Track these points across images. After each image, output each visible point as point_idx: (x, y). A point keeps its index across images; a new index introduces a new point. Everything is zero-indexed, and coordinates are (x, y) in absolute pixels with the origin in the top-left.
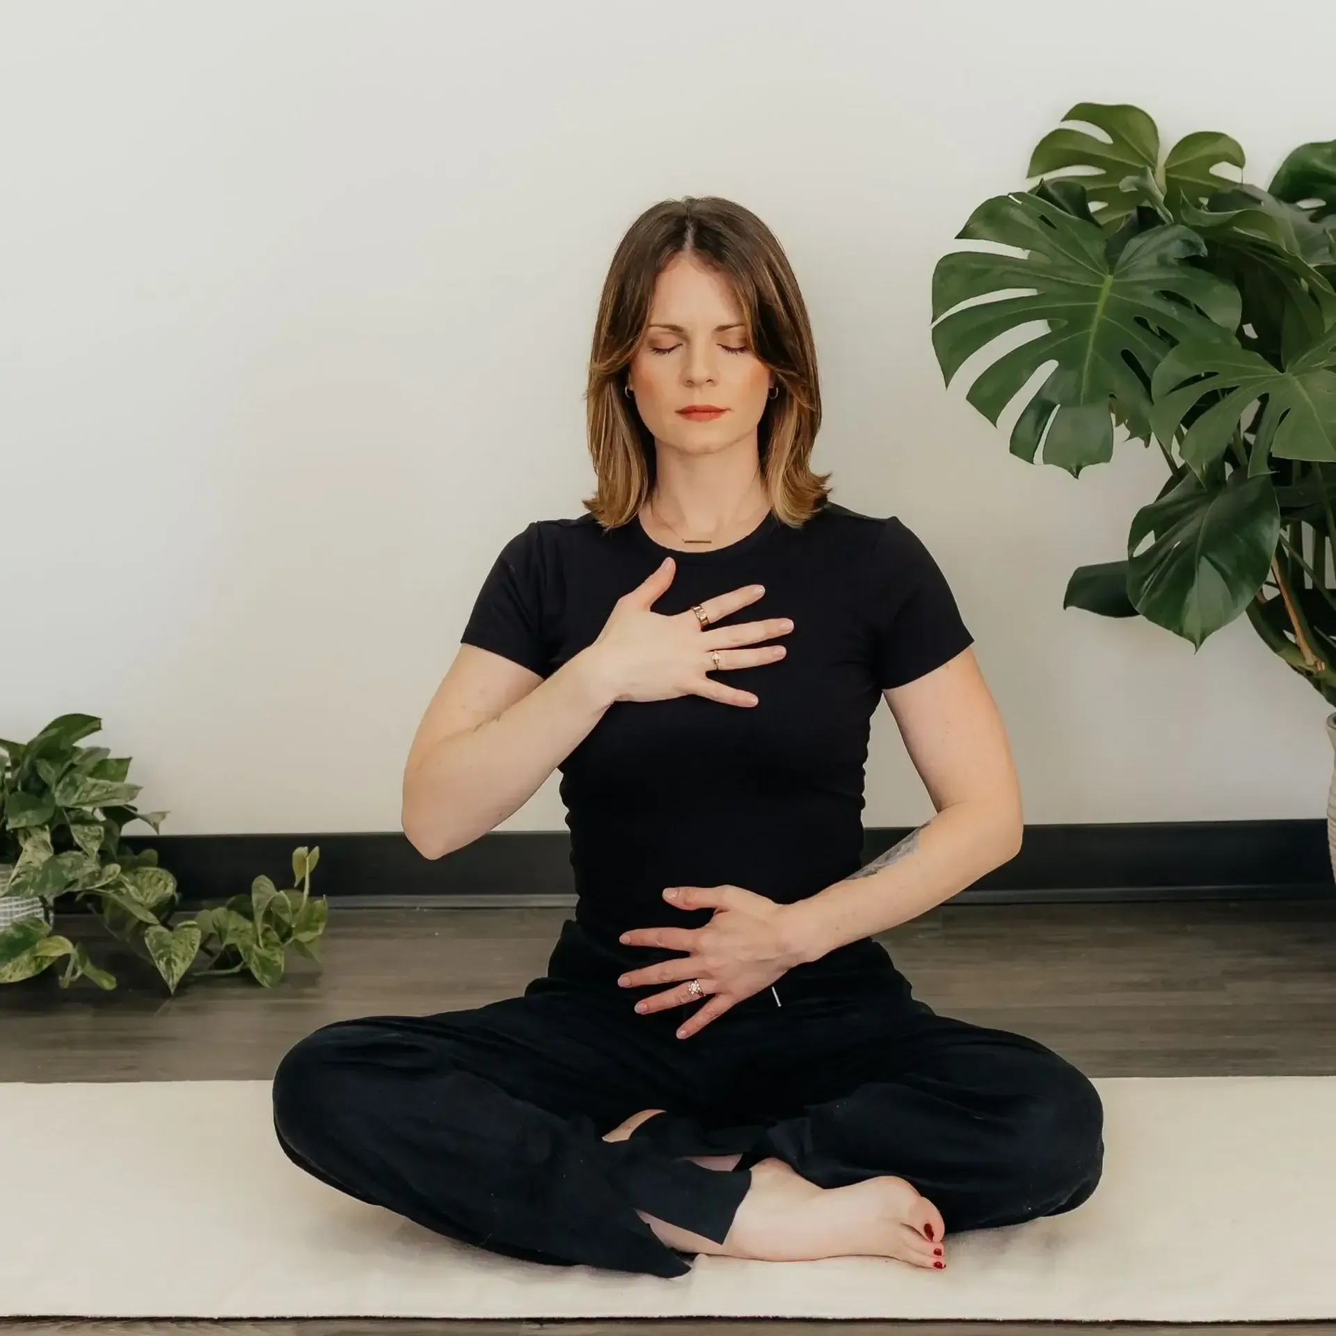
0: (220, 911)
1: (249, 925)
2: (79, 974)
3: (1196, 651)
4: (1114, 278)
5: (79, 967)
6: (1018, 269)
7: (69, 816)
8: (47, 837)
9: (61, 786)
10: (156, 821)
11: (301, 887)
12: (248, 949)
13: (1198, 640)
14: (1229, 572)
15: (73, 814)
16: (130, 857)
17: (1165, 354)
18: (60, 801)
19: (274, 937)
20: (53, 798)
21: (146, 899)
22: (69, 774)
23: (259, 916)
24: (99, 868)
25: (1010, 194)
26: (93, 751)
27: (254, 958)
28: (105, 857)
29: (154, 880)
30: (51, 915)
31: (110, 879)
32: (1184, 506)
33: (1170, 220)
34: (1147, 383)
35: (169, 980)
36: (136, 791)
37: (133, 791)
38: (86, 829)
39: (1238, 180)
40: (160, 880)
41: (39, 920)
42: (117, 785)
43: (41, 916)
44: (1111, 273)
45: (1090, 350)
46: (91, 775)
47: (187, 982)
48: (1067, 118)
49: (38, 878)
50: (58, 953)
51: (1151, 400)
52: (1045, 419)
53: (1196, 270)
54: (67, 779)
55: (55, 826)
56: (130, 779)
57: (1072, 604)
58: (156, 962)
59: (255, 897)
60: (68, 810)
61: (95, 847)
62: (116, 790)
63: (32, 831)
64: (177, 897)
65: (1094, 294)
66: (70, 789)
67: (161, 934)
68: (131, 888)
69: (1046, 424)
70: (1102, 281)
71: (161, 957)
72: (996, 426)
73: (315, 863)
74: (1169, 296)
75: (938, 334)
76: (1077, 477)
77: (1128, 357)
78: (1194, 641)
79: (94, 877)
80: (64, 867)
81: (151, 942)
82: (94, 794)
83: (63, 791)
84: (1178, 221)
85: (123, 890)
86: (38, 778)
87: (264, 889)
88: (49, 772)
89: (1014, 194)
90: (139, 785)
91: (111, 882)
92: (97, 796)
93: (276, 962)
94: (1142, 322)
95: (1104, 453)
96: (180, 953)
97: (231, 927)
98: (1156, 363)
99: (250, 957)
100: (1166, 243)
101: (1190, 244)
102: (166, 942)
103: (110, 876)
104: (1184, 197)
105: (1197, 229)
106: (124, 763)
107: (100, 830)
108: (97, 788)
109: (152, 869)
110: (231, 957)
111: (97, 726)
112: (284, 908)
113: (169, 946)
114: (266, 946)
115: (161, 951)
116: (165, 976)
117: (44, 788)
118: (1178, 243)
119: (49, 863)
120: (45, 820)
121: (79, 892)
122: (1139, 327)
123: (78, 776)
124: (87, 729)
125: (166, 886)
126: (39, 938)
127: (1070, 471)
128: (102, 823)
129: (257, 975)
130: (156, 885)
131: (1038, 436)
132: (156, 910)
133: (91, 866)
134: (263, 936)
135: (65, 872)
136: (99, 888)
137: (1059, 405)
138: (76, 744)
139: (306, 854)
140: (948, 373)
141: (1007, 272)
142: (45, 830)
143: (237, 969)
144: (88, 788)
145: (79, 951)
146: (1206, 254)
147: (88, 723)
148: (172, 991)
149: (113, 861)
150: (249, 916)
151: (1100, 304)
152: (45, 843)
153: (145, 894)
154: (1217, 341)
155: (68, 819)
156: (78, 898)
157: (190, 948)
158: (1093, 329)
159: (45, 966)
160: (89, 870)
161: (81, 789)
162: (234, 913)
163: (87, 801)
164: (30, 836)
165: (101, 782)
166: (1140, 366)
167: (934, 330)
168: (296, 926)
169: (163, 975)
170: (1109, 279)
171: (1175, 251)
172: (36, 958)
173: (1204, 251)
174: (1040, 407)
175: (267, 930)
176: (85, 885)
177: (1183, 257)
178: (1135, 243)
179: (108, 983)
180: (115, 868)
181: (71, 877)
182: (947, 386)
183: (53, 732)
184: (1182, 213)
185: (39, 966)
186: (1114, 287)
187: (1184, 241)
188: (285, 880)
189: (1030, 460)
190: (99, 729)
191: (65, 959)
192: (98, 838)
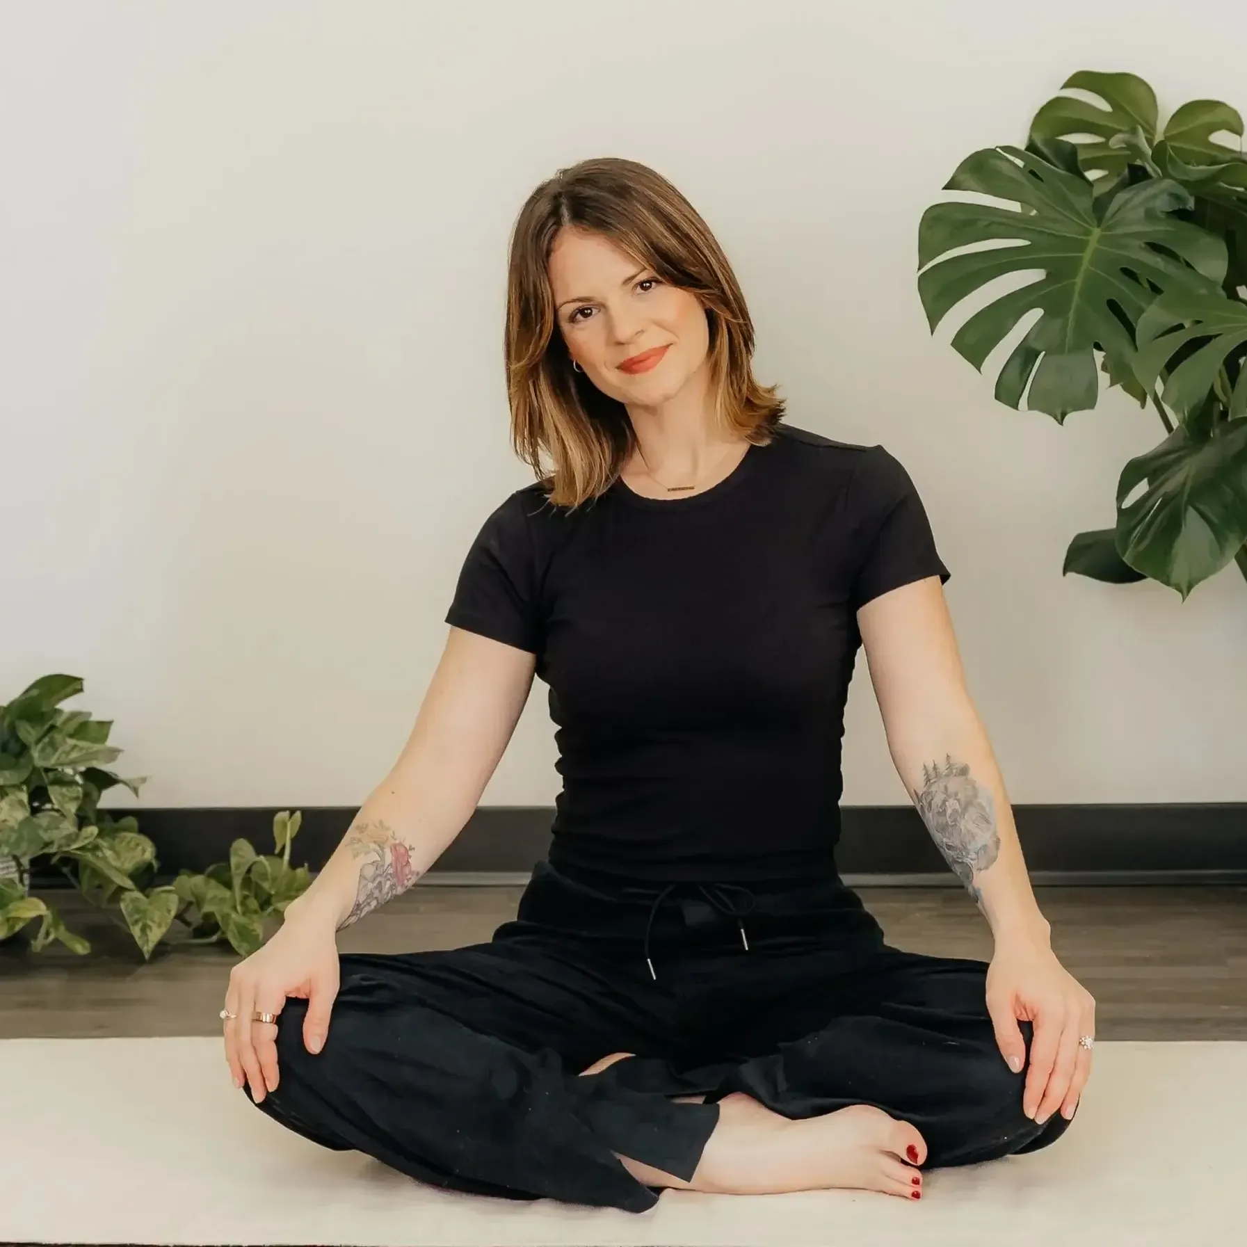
0: (199, 879)
1: (227, 894)
2: (52, 937)
3: (1184, 600)
4: (1102, 231)
5: (52, 930)
6: (1005, 220)
7: (48, 777)
8: (24, 797)
9: (40, 746)
10: (136, 785)
11: (281, 854)
12: (226, 917)
13: (1185, 589)
14: (1216, 521)
15: (51, 775)
16: (109, 824)
17: (1149, 303)
18: (39, 762)
19: (253, 904)
20: (31, 758)
21: (123, 864)
22: (50, 735)
23: (237, 882)
24: (77, 831)
25: (997, 147)
26: (74, 715)
27: (232, 927)
28: (82, 821)
29: (132, 845)
30: (26, 876)
31: (86, 842)
32: (1173, 456)
33: (1159, 174)
34: (1131, 330)
35: (144, 946)
36: (116, 753)
37: (113, 753)
38: (64, 790)
39: (1237, 148)
40: (138, 845)
41: (12, 881)
42: (96, 747)
43: (16, 876)
44: (1099, 226)
45: (1076, 298)
46: (71, 736)
47: (162, 950)
48: (1066, 86)
49: (14, 837)
50: (32, 914)
51: (1136, 348)
52: (1030, 366)
53: (1184, 224)
54: (46, 740)
55: (33, 787)
56: (110, 742)
57: (1071, 571)
58: (131, 927)
59: (234, 860)
60: (47, 770)
61: (72, 808)
62: (97, 752)
63: (8, 790)
64: (155, 864)
65: (1081, 245)
66: (49, 750)
67: (137, 899)
68: (108, 853)
69: (1031, 371)
70: (1088, 233)
71: (136, 922)
72: (980, 371)
73: (296, 829)
74: (1155, 247)
75: (924, 282)
76: (1061, 423)
77: (1113, 306)
78: (1180, 591)
79: (71, 839)
80: (40, 827)
81: (127, 907)
82: (74, 755)
83: (43, 750)
84: (1166, 175)
85: (100, 854)
86: (18, 739)
87: (242, 852)
88: (30, 733)
89: (1000, 147)
90: (120, 747)
91: (89, 844)
92: (76, 758)
93: (253, 930)
94: (1128, 273)
95: (1088, 400)
96: (156, 919)
97: (210, 894)
98: (1141, 311)
99: (228, 924)
100: (1155, 197)
101: (1177, 198)
102: (143, 907)
103: (86, 838)
104: (1172, 153)
105: (1185, 183)
106: (105, 726)
107: (78, 791)
108: (76, 750)
109: (129, 835)
110: (209, 927)
111: (79, 687)
112: (264, 876)
113: (145, 912)
114: (244, 914)
115: (137, 917)
116: (139, 942)
117: (24, 749)
118: (1165, 197)
119: (23, 823)
120: (22, 780)
121: (54, 854)
122: (1126, 278)
123: (58, 737)
124: (69, 689)
125: (144, 851)
126: (12, 900)
127: (1055, 418)
128: (81, 786)
129: (234, 943)
130: (134, 849)
131: (1023, 384)
132: (132, 876)
133: (68, 827)
134: (243, 904)
135: (41, 833)
136: (73, 849)
137: (1044, 353)
138: (59, 706)
139: (287, 818)
140: (934, 319)
141: (994, 223)
142: (22, 790)
143: (214, 938)
144: (67, 748)
145: (52, 913)
146: (1193, 207)
147: (69, 685)
148: (147, 956)
149: (91, 824)
150: (228, 885)
151: (1087, 255)
152: (21, 802)
153: (123, 859)
154: (1203, 291)
155: (46, 781)
156: (55, 860)
157: (167, 914)
158: (1079, 281)
159: (17, 928)
160: (65, 833)
161: (60, 751)
162: (213, 882)
163: (67, 760)
164: (7, 795)
165: (82, 744)
166: (1124, 315)
167: (922, 279)
168: (276, 893)
169: (137, 939)
170: (1097, 232)
171: (1163, 204)
172: (8, 920)
173: (1191, 204)
174: (1025, 354)
175: (246, 897)
176: (60, 846)
177: (1171, 210)
178: (1122, 197)
179: (81, 948)
180: (93, 830)
181: (46, 837)
182: (932, 333)
183: (35, 692)
184: (1169, 166)
185: (12, 927)
186: (1101, 240)
187: (1171, 195)
188: (265, 845)
189: (1015, 406)
190: (81, 690)
191: (39, 920)
192: (77, 798)
